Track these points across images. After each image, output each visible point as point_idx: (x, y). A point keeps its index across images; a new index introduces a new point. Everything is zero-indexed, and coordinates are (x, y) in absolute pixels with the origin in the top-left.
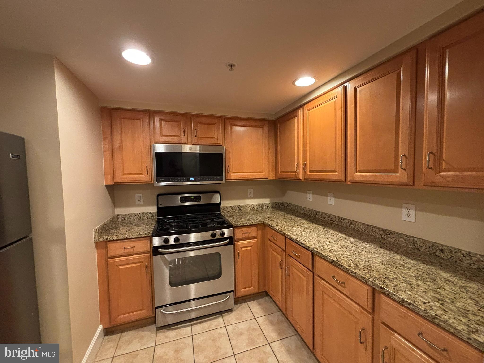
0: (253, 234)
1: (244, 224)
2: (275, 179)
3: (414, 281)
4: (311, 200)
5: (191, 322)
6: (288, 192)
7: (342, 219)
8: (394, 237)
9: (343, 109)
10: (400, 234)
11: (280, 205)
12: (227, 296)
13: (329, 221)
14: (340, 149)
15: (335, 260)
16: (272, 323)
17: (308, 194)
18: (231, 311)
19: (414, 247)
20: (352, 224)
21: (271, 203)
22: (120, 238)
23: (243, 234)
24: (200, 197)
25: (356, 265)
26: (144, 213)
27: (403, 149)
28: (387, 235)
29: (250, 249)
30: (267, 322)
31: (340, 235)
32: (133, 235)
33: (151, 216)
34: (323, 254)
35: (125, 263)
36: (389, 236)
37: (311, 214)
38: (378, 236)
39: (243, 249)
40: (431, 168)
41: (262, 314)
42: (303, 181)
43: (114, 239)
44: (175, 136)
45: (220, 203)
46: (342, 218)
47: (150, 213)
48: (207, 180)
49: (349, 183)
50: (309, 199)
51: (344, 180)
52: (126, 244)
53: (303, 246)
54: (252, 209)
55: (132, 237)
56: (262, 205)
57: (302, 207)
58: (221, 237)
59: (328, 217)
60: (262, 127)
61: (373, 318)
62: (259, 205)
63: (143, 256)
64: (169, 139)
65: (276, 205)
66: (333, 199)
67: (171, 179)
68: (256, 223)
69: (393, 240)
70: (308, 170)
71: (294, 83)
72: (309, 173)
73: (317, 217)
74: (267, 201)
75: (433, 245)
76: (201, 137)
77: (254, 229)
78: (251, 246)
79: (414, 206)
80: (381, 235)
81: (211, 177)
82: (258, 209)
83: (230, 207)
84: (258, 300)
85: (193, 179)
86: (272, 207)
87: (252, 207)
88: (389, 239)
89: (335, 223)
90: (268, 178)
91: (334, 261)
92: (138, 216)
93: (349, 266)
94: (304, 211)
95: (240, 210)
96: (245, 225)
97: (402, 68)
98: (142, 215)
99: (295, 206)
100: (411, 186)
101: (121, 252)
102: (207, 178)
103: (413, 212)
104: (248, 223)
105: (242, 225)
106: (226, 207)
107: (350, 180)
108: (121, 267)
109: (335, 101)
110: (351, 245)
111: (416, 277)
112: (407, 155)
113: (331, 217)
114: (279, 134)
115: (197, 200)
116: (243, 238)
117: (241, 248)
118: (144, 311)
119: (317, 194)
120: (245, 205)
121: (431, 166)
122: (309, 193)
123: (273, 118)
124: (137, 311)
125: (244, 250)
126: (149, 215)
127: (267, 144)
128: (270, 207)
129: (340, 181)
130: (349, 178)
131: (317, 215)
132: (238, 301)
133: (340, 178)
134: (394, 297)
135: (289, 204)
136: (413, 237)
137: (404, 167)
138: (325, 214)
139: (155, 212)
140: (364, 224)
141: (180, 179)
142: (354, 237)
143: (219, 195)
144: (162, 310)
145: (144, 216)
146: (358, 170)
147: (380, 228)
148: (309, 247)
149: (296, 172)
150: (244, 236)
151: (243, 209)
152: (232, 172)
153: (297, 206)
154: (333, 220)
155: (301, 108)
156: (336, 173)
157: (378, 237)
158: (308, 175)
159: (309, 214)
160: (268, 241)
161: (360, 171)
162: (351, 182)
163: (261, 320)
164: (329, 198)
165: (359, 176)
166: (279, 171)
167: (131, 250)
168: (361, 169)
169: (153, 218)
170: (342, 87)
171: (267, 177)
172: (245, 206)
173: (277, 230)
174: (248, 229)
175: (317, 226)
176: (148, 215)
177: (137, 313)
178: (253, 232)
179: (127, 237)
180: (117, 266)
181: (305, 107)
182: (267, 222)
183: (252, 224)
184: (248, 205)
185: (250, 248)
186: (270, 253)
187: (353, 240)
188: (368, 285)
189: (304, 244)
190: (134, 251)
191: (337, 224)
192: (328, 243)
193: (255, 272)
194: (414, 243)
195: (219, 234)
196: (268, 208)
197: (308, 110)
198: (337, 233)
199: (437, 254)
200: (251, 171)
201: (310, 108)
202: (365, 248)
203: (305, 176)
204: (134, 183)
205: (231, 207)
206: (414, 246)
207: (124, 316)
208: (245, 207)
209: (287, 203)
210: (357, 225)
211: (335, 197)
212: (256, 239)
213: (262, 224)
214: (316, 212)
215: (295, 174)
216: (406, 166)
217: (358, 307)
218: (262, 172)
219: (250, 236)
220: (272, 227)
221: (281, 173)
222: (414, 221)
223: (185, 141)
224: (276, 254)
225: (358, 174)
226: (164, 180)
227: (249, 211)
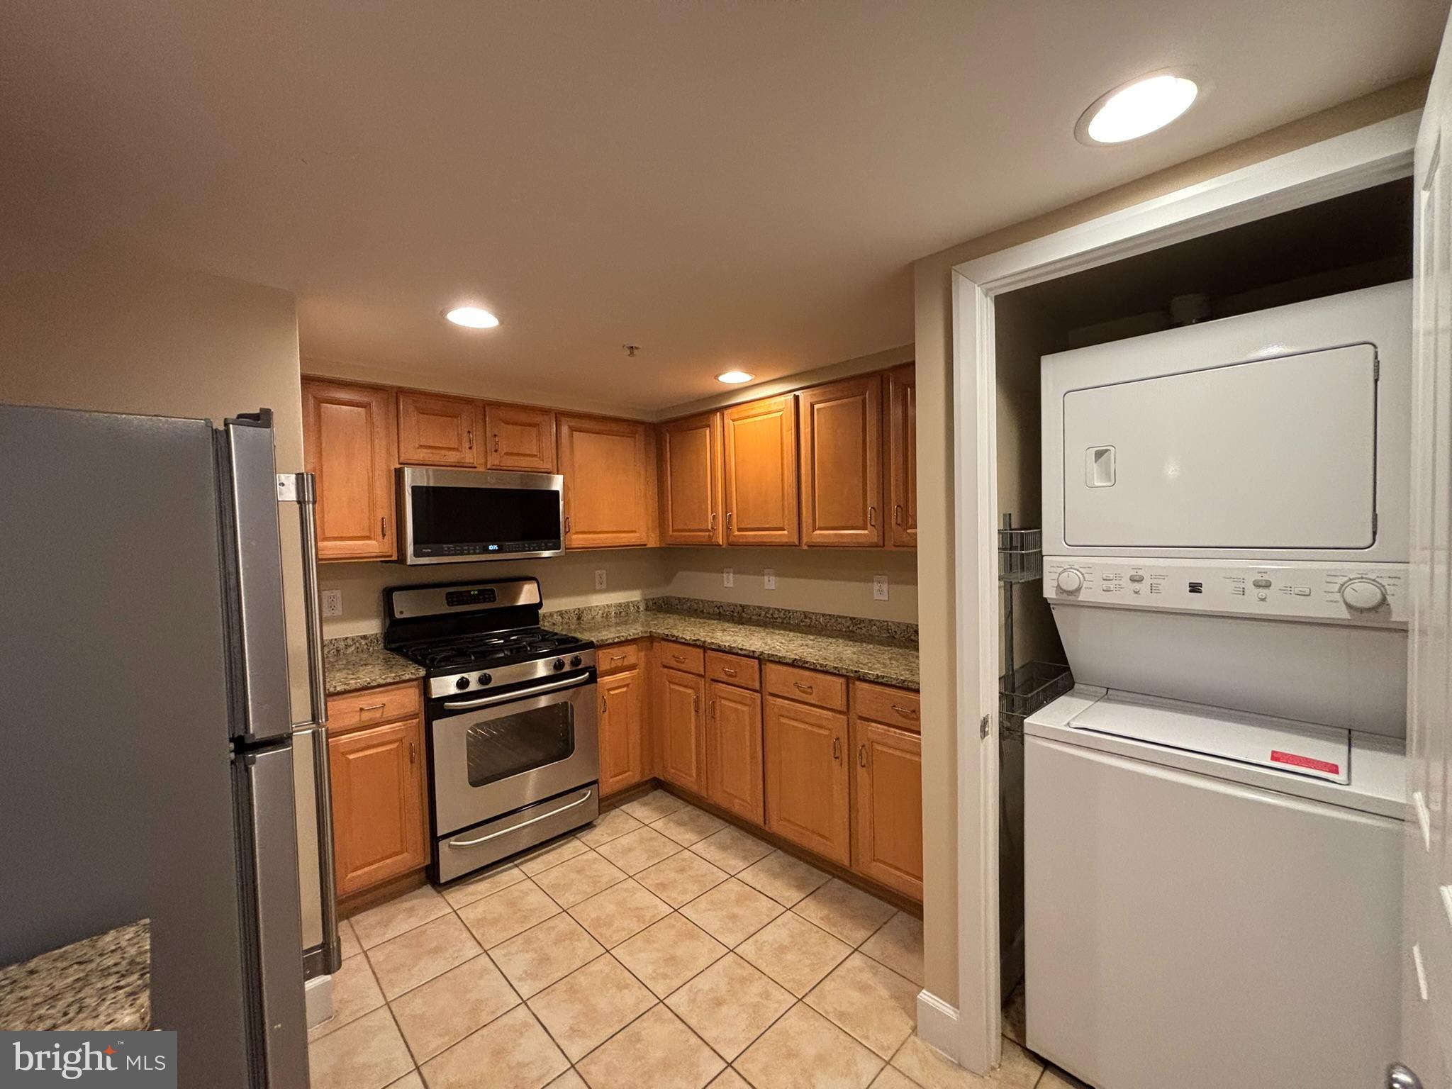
0: (631, 660)
1: (614, 638)
2: (658, 546)
3: (888, 662)
4: (732, 586)
5: (513, 862)
6: (680, 574)
7: (789, 613)
8: (864, 627)
9: (793, 431)
10: (872, 620)
11: (663, 604)
12: (585, 795)
13: (768, 619)
14: (791, 495)
15: (797, 657)
16: (681, 824)
17: (725, 575)
18: (592, 827)
19: (889, 635)
20: (806, 618)
21: (645, 600)
22: (353, 687)
23: (613, 662)
24: (492, 591)
25: (826, 659)
26: (347, 638)
27: (872, 501)
28: (856, 624)
29: (626, 692)
30: (672, 824)
31: (791, 634)
32: (383, 677)
33: (366, 644)
34: (779, 654)
35: (363, 744)
36: (859, 626)
37: (733, 612)
38: (844, 630)
39: (612, 692)
40: (899, 525)
41: (655, 816)
42: (724, 547)
43: (338, 689)
44: (449, 449)
45: (540, 605)
46: (789, 611)
47: (364, 637)
48: (527, 549)
49: (805, 547)
50: (726, 584)
51: (797, 543)
52: (365, 701)
53: (743, 652)
54: (605, 615)
55: (382, 682)
56: (627, 604)
57: (713, 602)
58: (574, 668)
59: (766, 613)
60: (632, 435)
61: (848, 718)
62: (620, 605)
63: (404, 725)
64: (437, 457)
65: (655, 603)
66: (773, 578)
67: (446, 549)
68: (636, 637)
69: (864, 631)
70: (735, 528)
71: (716, 377)
72: (737, 533)
73: (745, 615)
74: (634, 596)
75: (907, 626)
76: (507, 454)
77: (631, 649)
78: (627, 685)
79: (885, 578)
80: (849, 627)
81: (533, 543)
82: (618, 614)
83: (557, 612)
84: (640, 800)
85: (496, 547)
86: (647, 609)
87: (606, 610)
88: (859, 631)
89: (777, 621)
90: (645, 545)
91: (796, 659)
92: (332, 647)
93: (817, 660)
94: (718, 608)
95: (579, 618)
96: (616, 640)
97: (867, 394)
98: (342, 644)
99: (697, 601)
100: (880, 547)
101: (353, 720)
102: (526, 545)
103: (885, 587)
104: (623, 636)
105: (610, 641)
106: (548, 614)
107: (807, 542)
108: (351, 757)
109: (781, 416)
110: (812, 642)
111: (890, 659)
112: (876, 508)
113: (771, 612)
114: (668, 453)
115: (482, 601)
116: (611, 668)
117: (610, 690)
118: (405, 855)
119: (743, 573)
120: (592, 607)
121: (899, 521)
122: (728, 573)
123: (653, 419)
124: (388, 857)
125: (613, 695)
126: (360, 644)
127: (643, 472)
128: (642, 609)
129: (792, 545)
130: (805, 540)
131: (744, 612)
132: (609, 803)
133: (791, 540)
134: (869, 676)
135: (684, 599)
136: (887, 621)
137: (873, 523)
138: (760, 608)
139: (377, 634)
140: (823, 615)
141: (466, 548)
142: (812, 635)
143: (536, 585)
144: (451, 843)
145: (347, 646)
146: (817, 527)
147: (846, 617)
148: (754, 652)
149: (709, 531)
150: (615, 665)
151: (586, 617)
152: (574, 532)
153: (702, 601)
154: (776, 616)
155: (718, 413)
156: (786, 532)
157: (846, 631)
158: (734, 536)
159: (727, 613)
160: (661, 669)
161: (821, 529)
162: (809, 546)
163: (658, 825)
164: (766, 578)
165: (821, 535)
166: (671, 529)
167: (378, 714)
168: (822, 526)
169: (371, 649)
170: (791, 396)
171: (644, 540)
172: (590, 609)
173: (686, 640)
174: (621, 649)
175: (751, 627)
176: (357, 644)
177: (389, 861)
178: (632, 655)
179: (369, 683)
180: (344, 754)
181: (727, 412)
182: (659, 631)
183: (629, 638)
184: (597, 606)
185: (624, 689)
186: (668, 690)
187: (812, 637)
188: (842, 676)
189: (745, 650)
190: (384, 716)
191: (782, 623)
192: (780, 644)
193: (635, 739)
194: (888, 630)
195: (569, 662)
196: (638, 612)
197: (733, 421)
198: (787, 633)
199: (912, 637)
200: (615, 530)
201: (736, 417)
202: (831, 643)
203: (728, 538)
204: (340, 561)
205: (561, 613)
206: (889, 633)
207: (359, 872)
208: (591, 611)
209: (679, 599)
210: (813, 618)
211: (777, 575)
212: (636, 669)
213: (647, 637)
214: (743, 607)
215: (709, 535)
216: (875, 522)
217: (830, 713)
218: (635, 532)
219: (626, 663)
220: (674, 639)
221: (675, 534)
222: (887, 599)
223: (472, 461)
224: (682, 689)
225: (818, 532)
226: (430, 551)
227: (599, 617)
